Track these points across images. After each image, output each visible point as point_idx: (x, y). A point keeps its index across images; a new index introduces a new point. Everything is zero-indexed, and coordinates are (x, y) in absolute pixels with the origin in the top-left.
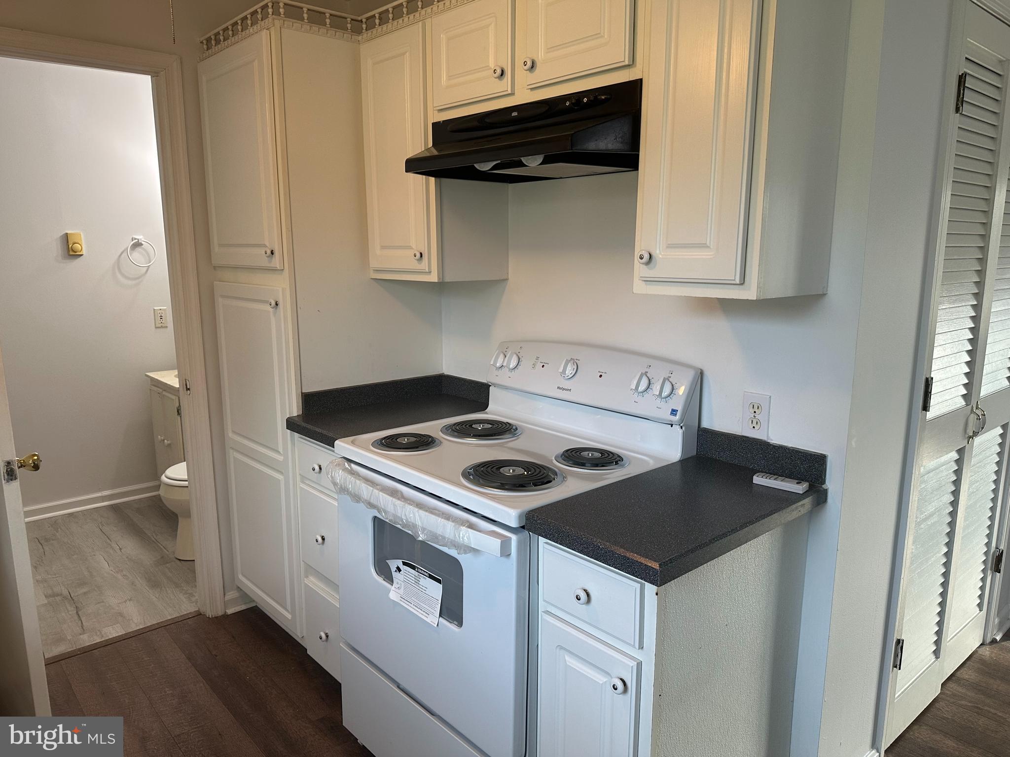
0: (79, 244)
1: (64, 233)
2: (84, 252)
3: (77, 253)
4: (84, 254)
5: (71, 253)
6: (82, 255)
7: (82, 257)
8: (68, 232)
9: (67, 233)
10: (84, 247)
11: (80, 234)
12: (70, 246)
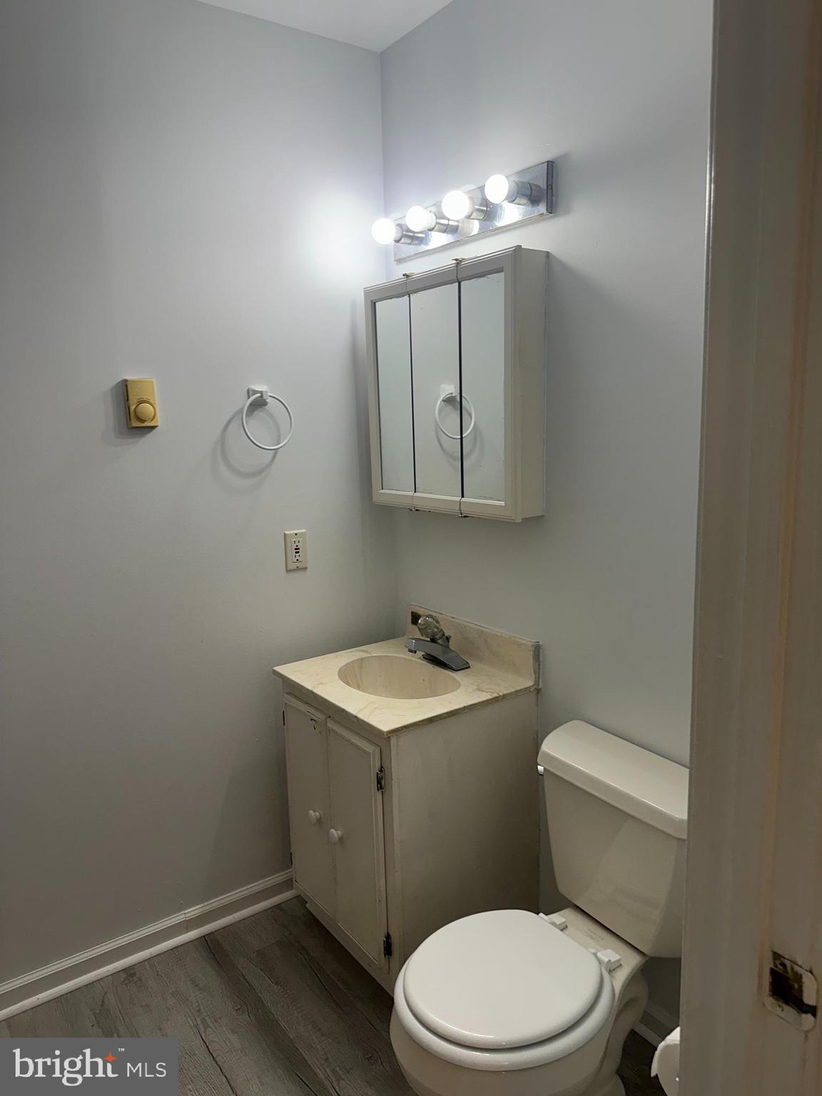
0: (150, 404)
1: (121, 379)
2: (159, 421)
3: (146, 424)
4: (159, 424)
5: (135, 424)
6: (153, 428)
7: (154, 431)
8: (127, 378)
9: (126, 381)
10: (159, 409)
11: (152, 382)
12: (133, 408)
